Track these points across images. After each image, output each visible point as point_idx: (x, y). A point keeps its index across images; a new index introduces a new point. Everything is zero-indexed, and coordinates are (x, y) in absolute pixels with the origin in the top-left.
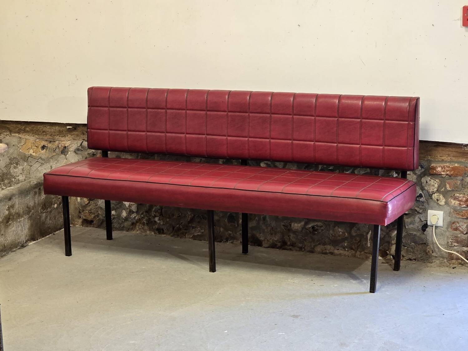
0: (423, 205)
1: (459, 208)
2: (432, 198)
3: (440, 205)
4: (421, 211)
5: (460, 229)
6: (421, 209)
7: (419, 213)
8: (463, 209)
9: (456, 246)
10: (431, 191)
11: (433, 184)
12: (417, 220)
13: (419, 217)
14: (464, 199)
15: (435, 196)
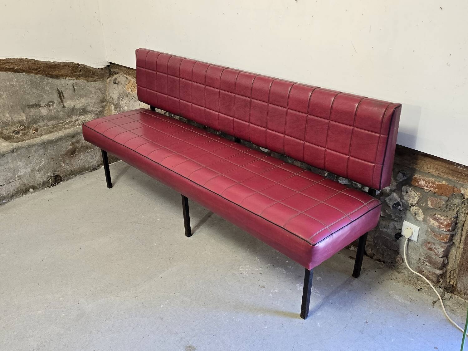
0: (400, 214)
1: (437, 230)
2: (409, 210)
3: (418, 220)
4: (396, 219)
5: (436, 251)
6: (397, 217)
7: (394, 220)
8: (443, 232)
9: (428, 266)
10: (410, 202)
11: (413, 197)
12: (391, 226)
13: (393, 225)
14: (446, 222)
15: (414, 209)
